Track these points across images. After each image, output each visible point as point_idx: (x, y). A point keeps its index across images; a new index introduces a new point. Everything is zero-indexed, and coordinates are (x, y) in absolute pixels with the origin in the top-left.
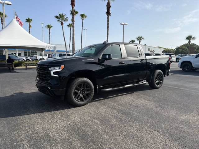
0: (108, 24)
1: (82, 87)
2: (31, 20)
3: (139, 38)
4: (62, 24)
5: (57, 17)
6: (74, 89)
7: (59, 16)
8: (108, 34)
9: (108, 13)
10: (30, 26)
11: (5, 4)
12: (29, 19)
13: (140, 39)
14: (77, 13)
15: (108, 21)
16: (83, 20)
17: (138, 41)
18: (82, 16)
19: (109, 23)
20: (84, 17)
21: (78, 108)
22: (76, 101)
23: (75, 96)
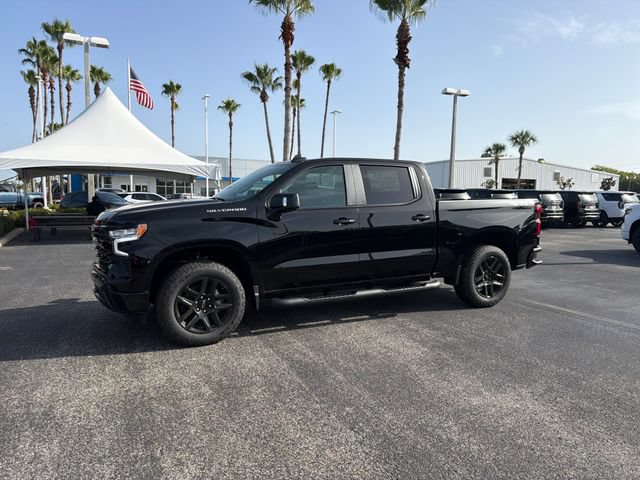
0: (401, 95)
1: (204, 288)
2: (179, 87)
3: (518, 137)
4: (264, 98)
5: (249, 77)
6: (175, 294)
7: (255, 74)
8: (399, 126)
9: (402, 60)
10: (174, 106)
11: (93, 45)
12: (171, 83)
13: (522, 140)
14: (310, 61)
15: (401, 84)
16: (329, 82)
17: (517, 148)
18: (328, 70)
19: (404, 90)
20: (333, 74)
21: (188, 350)
22: (183, 330)
23: (181, 315)
